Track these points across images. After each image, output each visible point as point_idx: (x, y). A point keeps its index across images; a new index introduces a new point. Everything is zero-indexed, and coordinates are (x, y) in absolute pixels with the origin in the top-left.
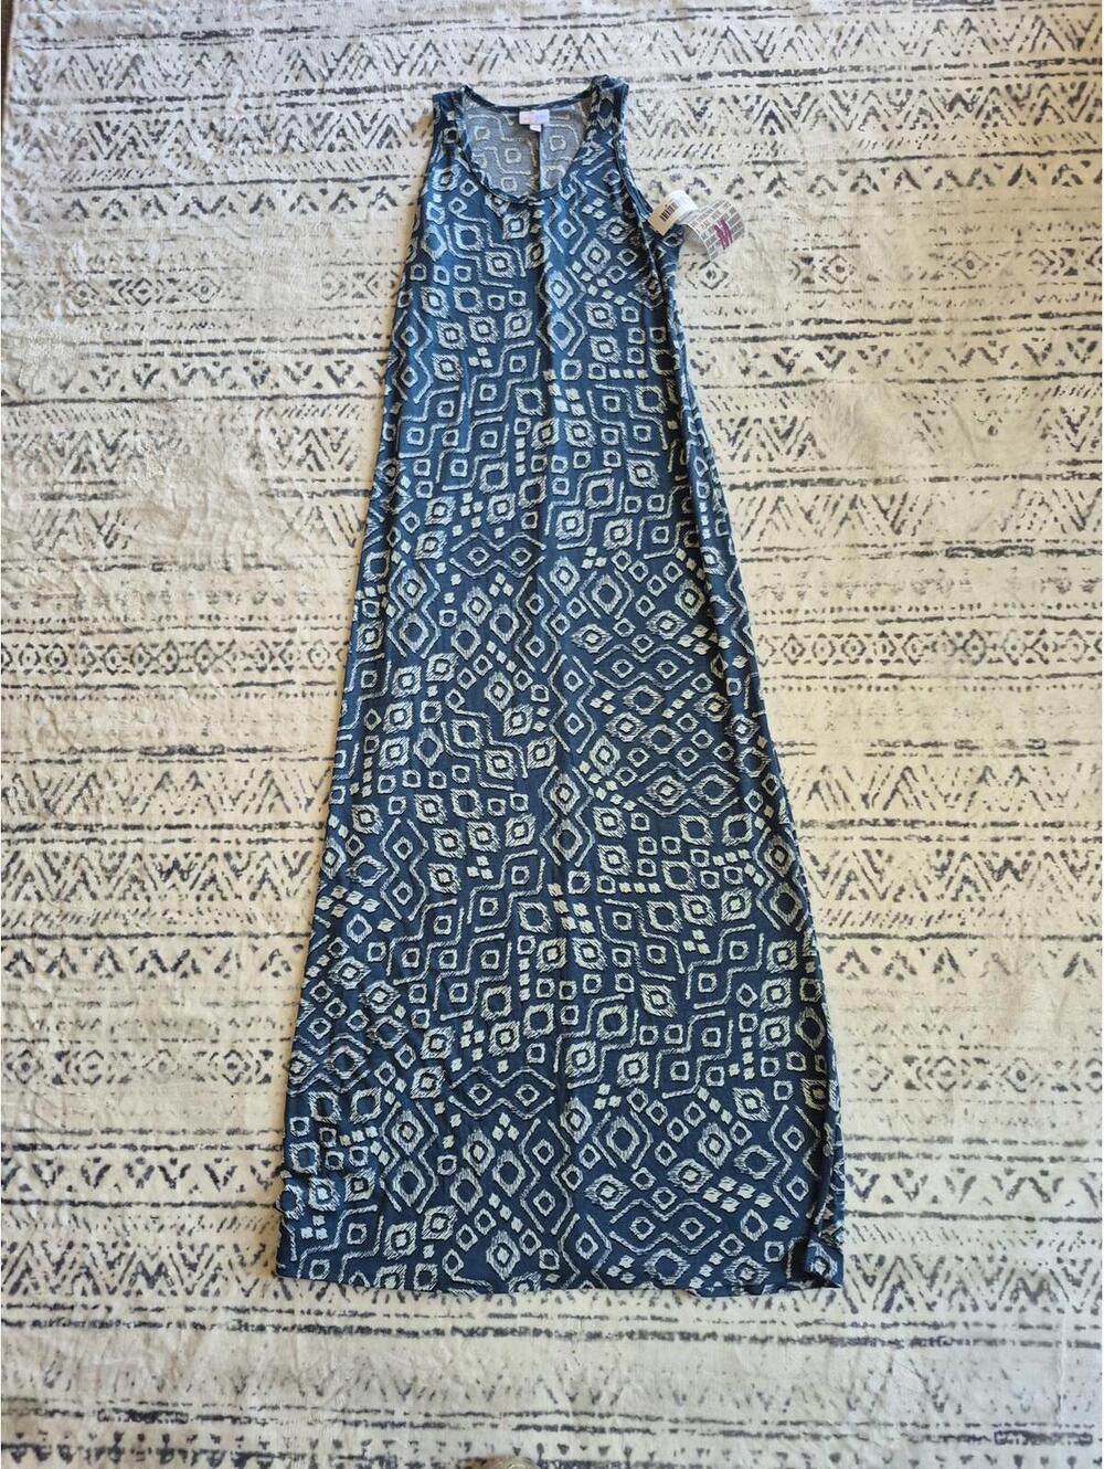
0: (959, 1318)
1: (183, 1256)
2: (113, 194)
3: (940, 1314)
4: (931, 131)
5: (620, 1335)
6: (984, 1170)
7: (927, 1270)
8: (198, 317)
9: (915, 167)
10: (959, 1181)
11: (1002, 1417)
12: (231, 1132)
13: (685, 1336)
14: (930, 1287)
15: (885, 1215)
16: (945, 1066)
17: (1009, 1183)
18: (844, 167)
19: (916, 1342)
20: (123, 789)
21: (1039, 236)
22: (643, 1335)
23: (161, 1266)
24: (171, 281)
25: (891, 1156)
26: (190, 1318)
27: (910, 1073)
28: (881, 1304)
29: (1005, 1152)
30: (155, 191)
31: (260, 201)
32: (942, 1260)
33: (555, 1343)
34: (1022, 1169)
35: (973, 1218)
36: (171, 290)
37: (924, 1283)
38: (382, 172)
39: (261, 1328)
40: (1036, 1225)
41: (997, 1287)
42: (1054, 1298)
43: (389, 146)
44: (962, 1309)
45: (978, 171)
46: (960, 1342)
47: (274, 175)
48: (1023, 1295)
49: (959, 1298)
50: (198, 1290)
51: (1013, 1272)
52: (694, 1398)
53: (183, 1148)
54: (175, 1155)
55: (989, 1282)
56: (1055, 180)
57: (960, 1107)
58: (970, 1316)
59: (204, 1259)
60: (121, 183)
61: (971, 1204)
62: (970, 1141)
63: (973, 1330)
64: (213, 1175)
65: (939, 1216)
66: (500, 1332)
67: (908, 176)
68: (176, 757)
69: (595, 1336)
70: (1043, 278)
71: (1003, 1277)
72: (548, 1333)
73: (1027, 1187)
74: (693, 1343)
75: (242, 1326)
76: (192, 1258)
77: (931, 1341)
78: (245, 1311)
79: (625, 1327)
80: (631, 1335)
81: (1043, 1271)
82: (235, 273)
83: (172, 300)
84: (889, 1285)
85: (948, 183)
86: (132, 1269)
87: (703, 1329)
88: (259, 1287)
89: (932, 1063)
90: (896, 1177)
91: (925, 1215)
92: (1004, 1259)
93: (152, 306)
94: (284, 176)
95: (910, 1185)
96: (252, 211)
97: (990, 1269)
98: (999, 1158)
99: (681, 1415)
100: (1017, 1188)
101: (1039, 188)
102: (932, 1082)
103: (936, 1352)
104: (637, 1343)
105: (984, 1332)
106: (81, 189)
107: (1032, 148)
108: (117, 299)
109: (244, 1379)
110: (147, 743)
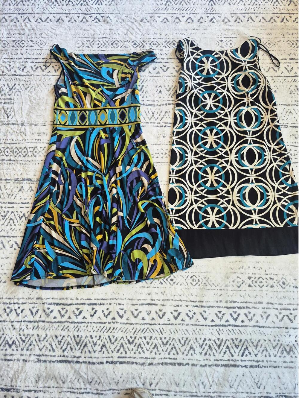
0: (265, 359)
1: (21, 338)
2: (15, 15)
3: (259, 358)
4: (259, 6)
5: (159, 364)
6: (272, 312)
7: (255, 344)
8: (39, 52)
9: (253, 16)
10: (265, 316)
11: (278, 391)
12: (37, 299)
13: (179, 364)
14: (256, 349)
15: (242, 326)
16: (261, 280)
17: (280, 317)
18: (232, 15)
19: (251, 367)
20: (9, 192)
21: (290, 36)
22: (166, 364)
23: (13, 342)
24: (32, 41)
25: (244, 308)
26: (22, 358)
27: (250, 282)
28: (241, 354)
29: (279, 307)
30: (28, 15)
31: (59, 19)
32: (259, 341)
33: (138, 367)
34: (284, 312)
35: (269, 327)
36: (31, 44)
37: (254, 348)
38: (96, 12)
39: (45, 361)
40: (289, 330)
41: (277, 349)
42: (294, 353)
43: (99, 4)
44: (266, 356)
45: (272, 18)
46: (265, 367)
47: (64, 12)
48: (285, 352)
49: (265, 353)
50: (25, 349)
51: (281, 345)
52: (181, 385)
53: (23, 303)
54: (19, 306)
55: (274, 348)
56: (294, 21)
57: (265, 292)
58: (268, 358)
59: (28, 339)
60: (18, 12)
61: (269, 323)
62: (268, 303)
63: (269, 363)
64: (31, 312)
65: (259, 327)
66: (121, 363)
67: (251, 18)
68: (26, 182)
69: (151, 364)
70: (291, 48)
71: (279, 346)
72: (136, 363)
73: (286, 318)
74: (182, 367)
75: (39, 361)
76: (24, 338)
77: (256, 366)
78: (40, 356)
79: (161, 361)
80: (162, 364)
81: (291, 344)
82: (51, 39)
83: (31, 46)
84: (243, 349)
85: (263, 21)
86: (4, 342)
87: (185, 362)
88: (45, 348)
89: (257, 279)
90: (245, 314)
91: (254, 326)
92: (279, 341)
93: (25, 48)
94: (67, 12)
95: (250, 317)
96: (57, 22)
97: (275, 344)
98: (277, 309)
99: (178, 390)
100: (283, 318)
101: (289, 22)
102: (257, 285)
103: (257, 369)
104: (164, 366)
105: (272, 363)
106: (5, 14)
107: (287, 12)
108: (15, 46)
109: (39, 378)
110: (16, 178)
